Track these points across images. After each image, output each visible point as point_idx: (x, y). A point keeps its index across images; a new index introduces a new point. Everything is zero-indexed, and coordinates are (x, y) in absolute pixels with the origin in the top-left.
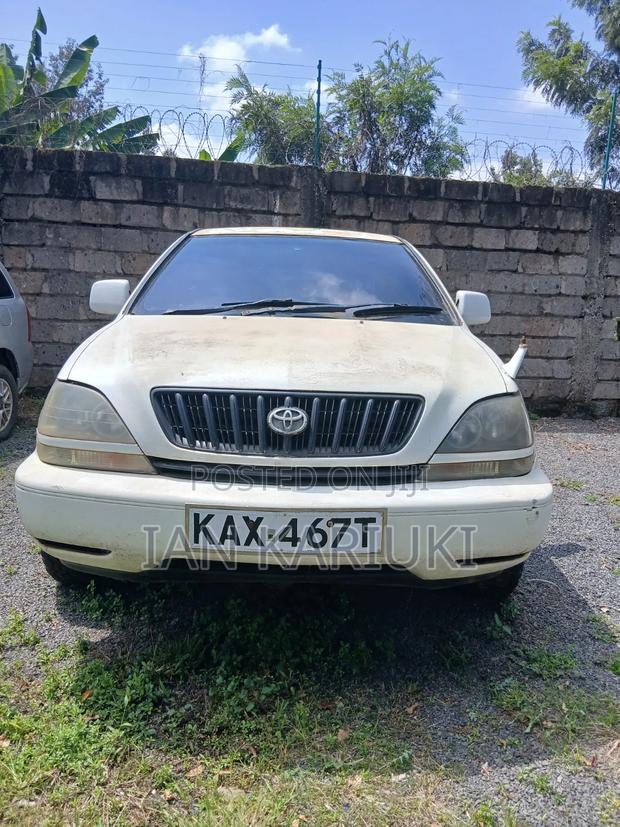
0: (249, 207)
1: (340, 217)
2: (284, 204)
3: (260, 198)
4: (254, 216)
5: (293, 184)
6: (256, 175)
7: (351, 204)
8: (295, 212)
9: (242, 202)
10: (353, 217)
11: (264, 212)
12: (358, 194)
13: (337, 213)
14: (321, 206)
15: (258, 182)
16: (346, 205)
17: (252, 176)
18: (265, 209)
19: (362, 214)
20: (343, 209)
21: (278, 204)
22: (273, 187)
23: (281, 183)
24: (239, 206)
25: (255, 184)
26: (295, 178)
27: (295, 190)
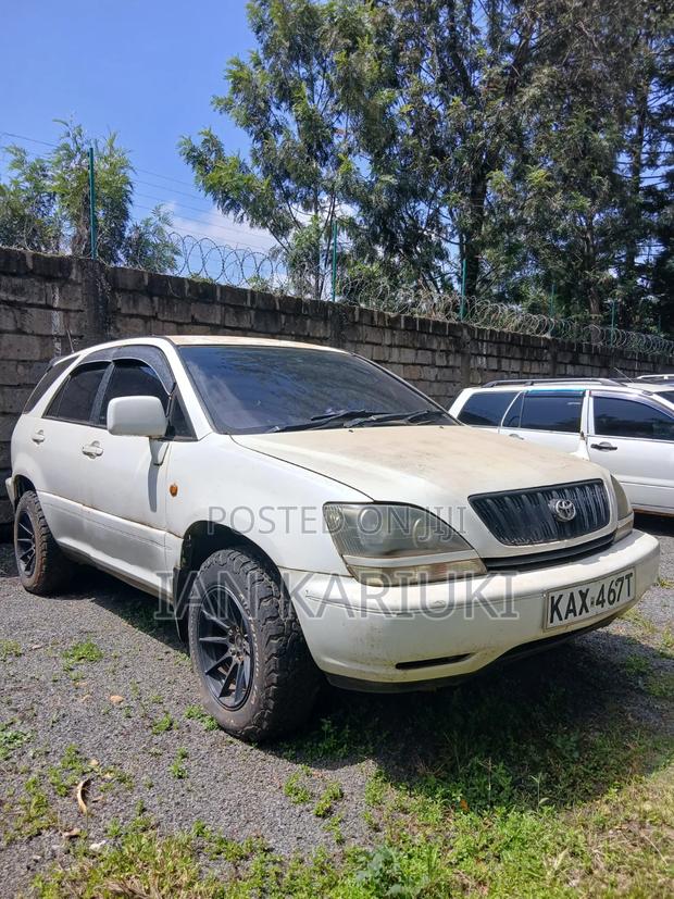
0: (23, 299)
1: (126, 316)
2: (63, 298)
3: (36, 290)
4: (29, 310)
5: (73, 277)
6: (30, 264)
7: (135, 302)
8: (77, 308)
9: (14, 292)
10: (137, 316)
11: (41, 306)
12: (141, 292)
13: (123, 311)
14: (105, 303)
15: (32, 271)
16: (131, 303)
17: (25, 265)
18: (43, 302)
19: (147, 314)
20: (129, 308)
21: (57, 297)
22: (50, 278)
23: (60, 275)
24: (11, 298)
25: (29, 274)
26: (74, 271)
27: (76, 284)
